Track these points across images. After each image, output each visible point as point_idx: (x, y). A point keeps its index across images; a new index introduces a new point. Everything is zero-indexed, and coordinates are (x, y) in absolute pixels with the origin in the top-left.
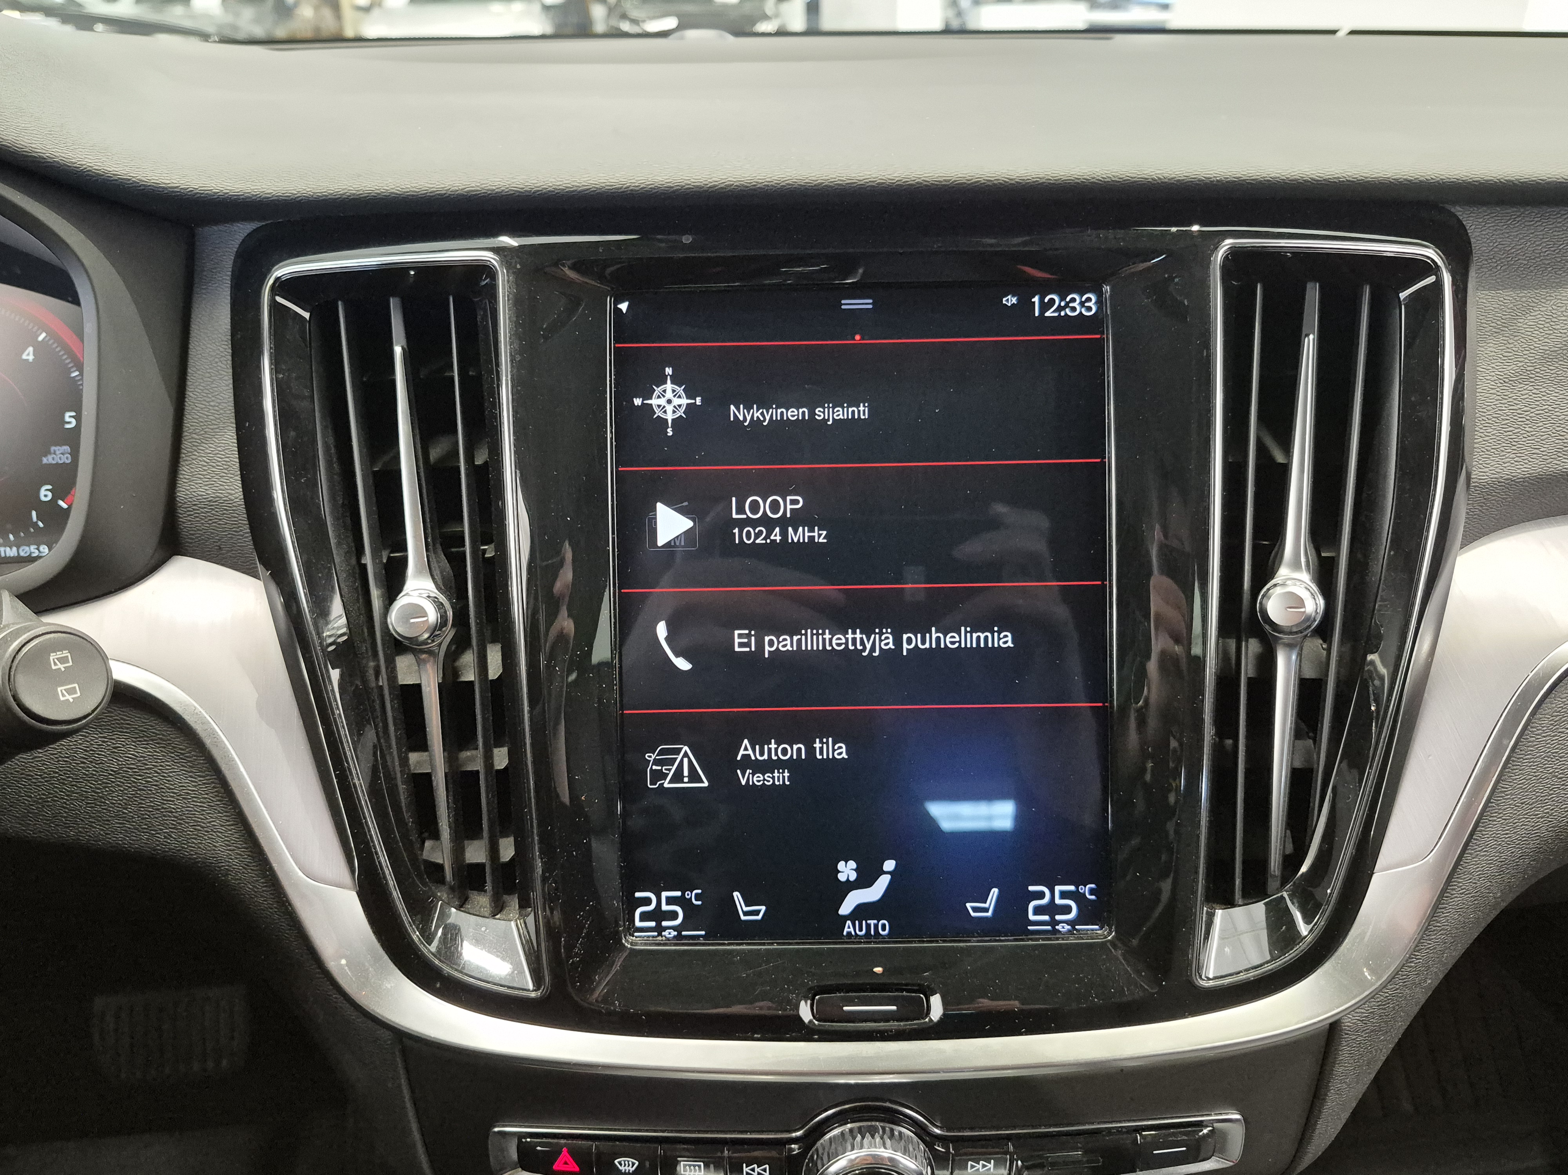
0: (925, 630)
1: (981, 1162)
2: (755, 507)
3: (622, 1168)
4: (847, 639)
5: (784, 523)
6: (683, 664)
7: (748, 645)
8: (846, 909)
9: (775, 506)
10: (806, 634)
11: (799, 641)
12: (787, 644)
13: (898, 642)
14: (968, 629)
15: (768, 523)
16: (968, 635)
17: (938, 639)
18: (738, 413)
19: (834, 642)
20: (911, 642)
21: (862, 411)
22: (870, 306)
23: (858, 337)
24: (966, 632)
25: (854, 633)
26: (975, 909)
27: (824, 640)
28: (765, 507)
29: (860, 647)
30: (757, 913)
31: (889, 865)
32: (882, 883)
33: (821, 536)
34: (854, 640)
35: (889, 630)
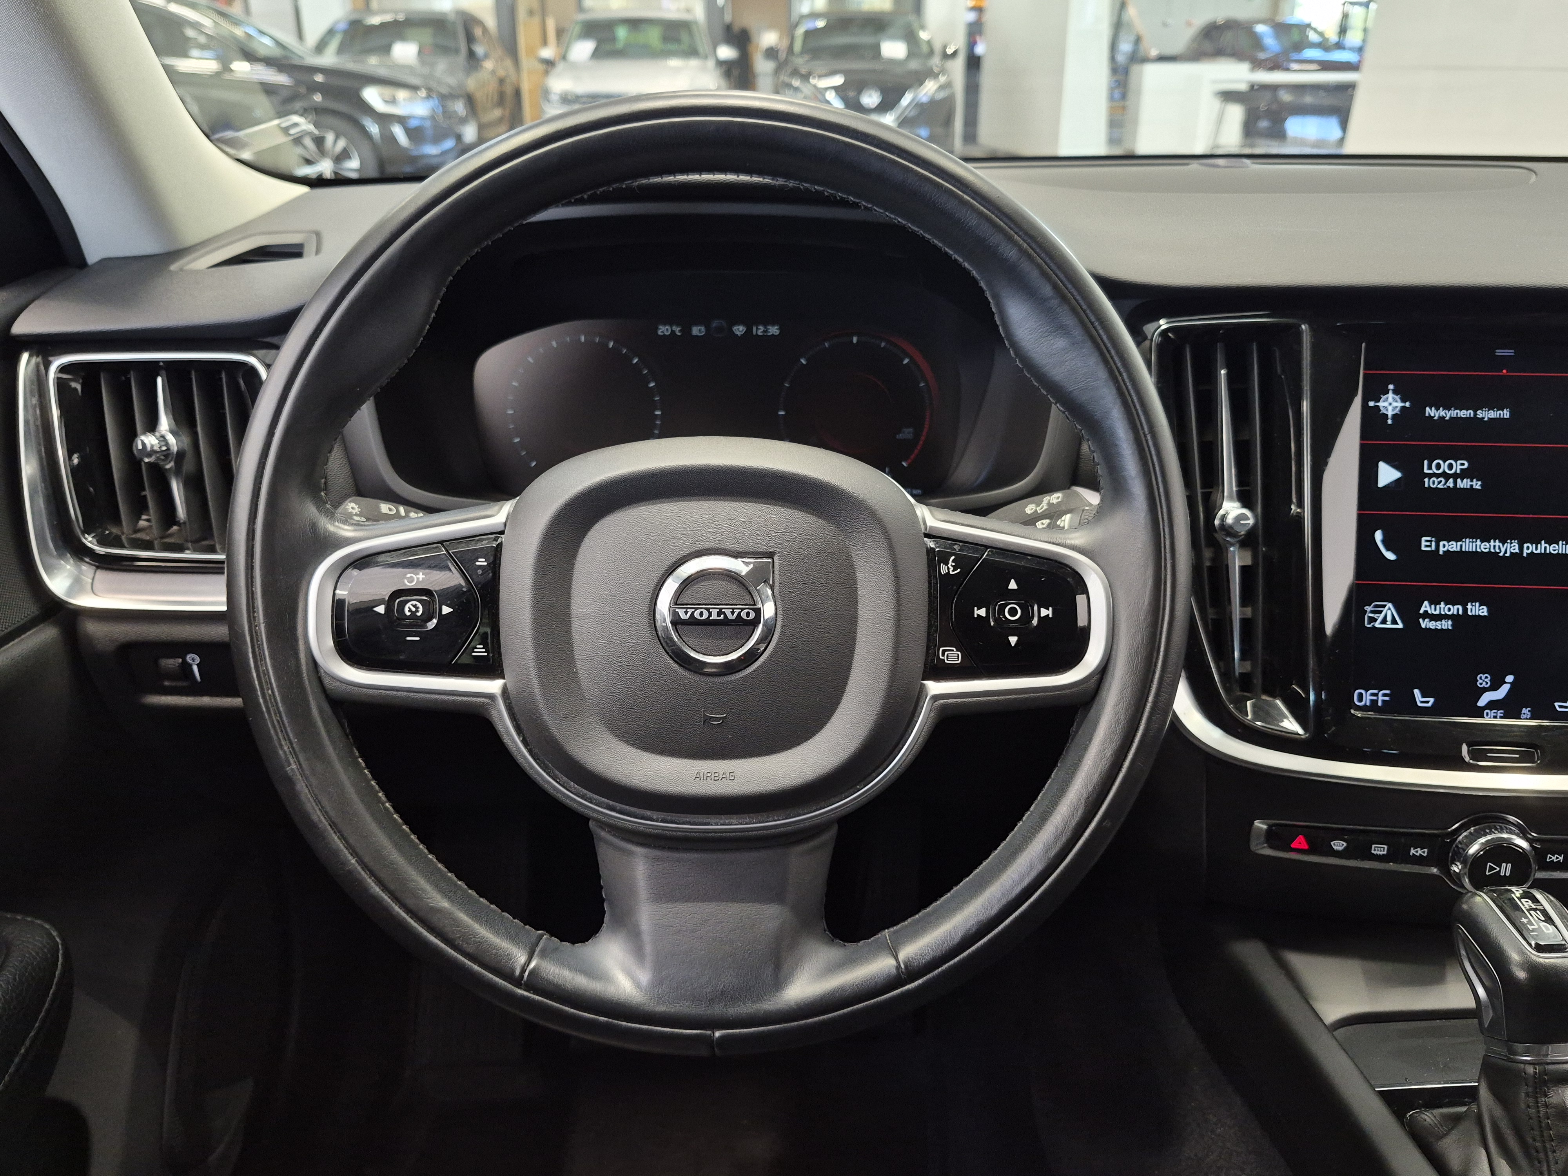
0: (1537, 542)
1: (1556, 856)
2: (1438, 466)
3: (1335, 848)
4: (1490, 545)
5: (1455, 476)
6: (1390, 556)
7: (1430, 546)
8: (1482, 702)
9: (1450, 467)
10: (1465, 542)
11: (1461, 546)
12: (1454, 546)
13: (1521, 548)
14: (1564, 543)
15: (1446, 476)
16: (1564, 546)
17: (1545, 548)
18: (1430, 412)
19: (1482, 547)
20: (1529, 548)
21: (1506, 414)
22: (1513, 354)
23: (1504, 371)
24: (1563, 544)
25: (1495, 542)
26: (1561, 707)
27: (1476, 545)
28: (1444, 467)
29: (1498, 551)
30: (1428, 702)
31: (1510, 678)
32: (1504, 690)
33: (1477, 485)
34: (1494, 547)
35: (1516, 541)
